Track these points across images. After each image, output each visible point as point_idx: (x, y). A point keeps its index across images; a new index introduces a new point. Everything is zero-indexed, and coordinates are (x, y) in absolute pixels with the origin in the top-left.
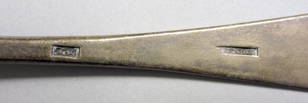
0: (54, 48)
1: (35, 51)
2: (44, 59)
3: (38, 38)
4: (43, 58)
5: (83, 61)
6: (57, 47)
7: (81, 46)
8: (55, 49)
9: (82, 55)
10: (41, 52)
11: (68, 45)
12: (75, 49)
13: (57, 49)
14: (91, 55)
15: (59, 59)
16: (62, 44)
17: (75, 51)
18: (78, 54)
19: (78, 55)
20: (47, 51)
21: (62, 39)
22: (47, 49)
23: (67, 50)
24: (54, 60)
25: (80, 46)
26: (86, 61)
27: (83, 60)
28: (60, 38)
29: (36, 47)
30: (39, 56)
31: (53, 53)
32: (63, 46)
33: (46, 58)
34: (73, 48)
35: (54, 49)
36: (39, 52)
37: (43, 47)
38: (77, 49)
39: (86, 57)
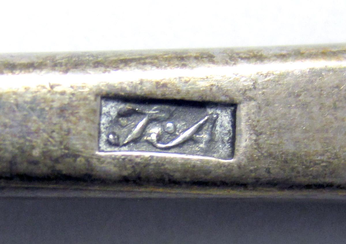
0: (105, 109)
1: (11, 127)
2: (59, 167)
3: (24, 61)
4: (57, 160)
5: (253, 175)
6: (122, 106)
7: (241, 98)
8: (114, 113)
9: (248, 142)
10: (44, 131)
11: (178, 92)
12: (210, 111)
13: (122, 115)
14: (297, 142)
15: (138, 164)
16: (146, 89)
17: (213, 122)
18: (227, 138)
19: (228, 145)
20: (75, 124)
21: (145, 64)
22: (72, 114)
23: (168, 120)
24: (113, 169)
25: (238, 98)
26: (268, 171)
27: (256, 170)
28: (132, 60)
29: (17, 105)
30: (36, 153)
31: (104, 137)
32: (154, 96)
33: (70, 160)
34: (202, 110)
35: (108, 114)
36: (37, 132)
37: (56, 105)
38: (219, 112)
39: (270, 155)
